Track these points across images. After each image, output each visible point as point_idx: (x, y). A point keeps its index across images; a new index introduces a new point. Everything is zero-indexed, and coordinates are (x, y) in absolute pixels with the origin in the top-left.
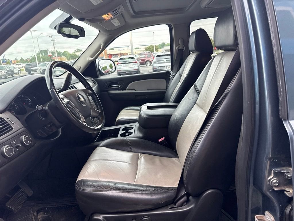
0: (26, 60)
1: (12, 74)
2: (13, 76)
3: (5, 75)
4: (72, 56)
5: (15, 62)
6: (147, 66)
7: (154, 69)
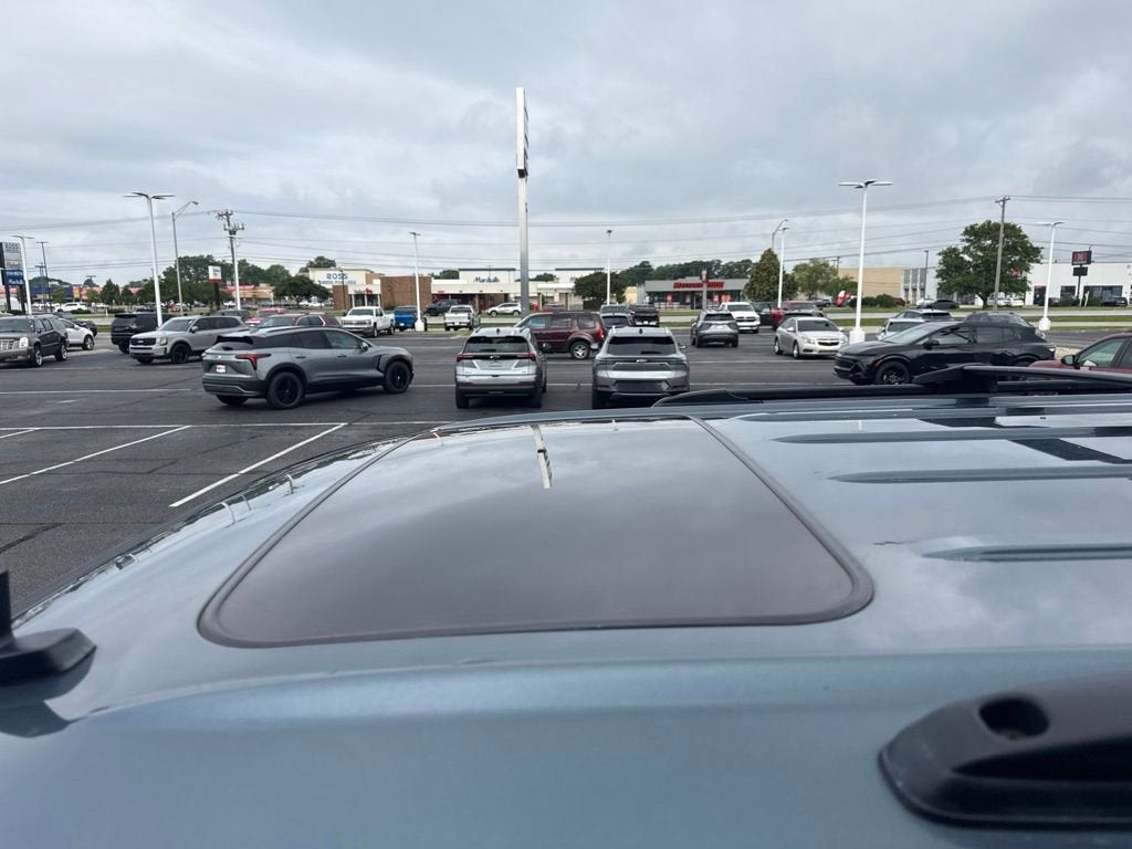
0: (126, 288)
1: (57, 348)
2: (59, 359)
3: (29, 351)
4: (295, 285)
5: (84, 292)
6: (573, 358)
7: (599, 389)
